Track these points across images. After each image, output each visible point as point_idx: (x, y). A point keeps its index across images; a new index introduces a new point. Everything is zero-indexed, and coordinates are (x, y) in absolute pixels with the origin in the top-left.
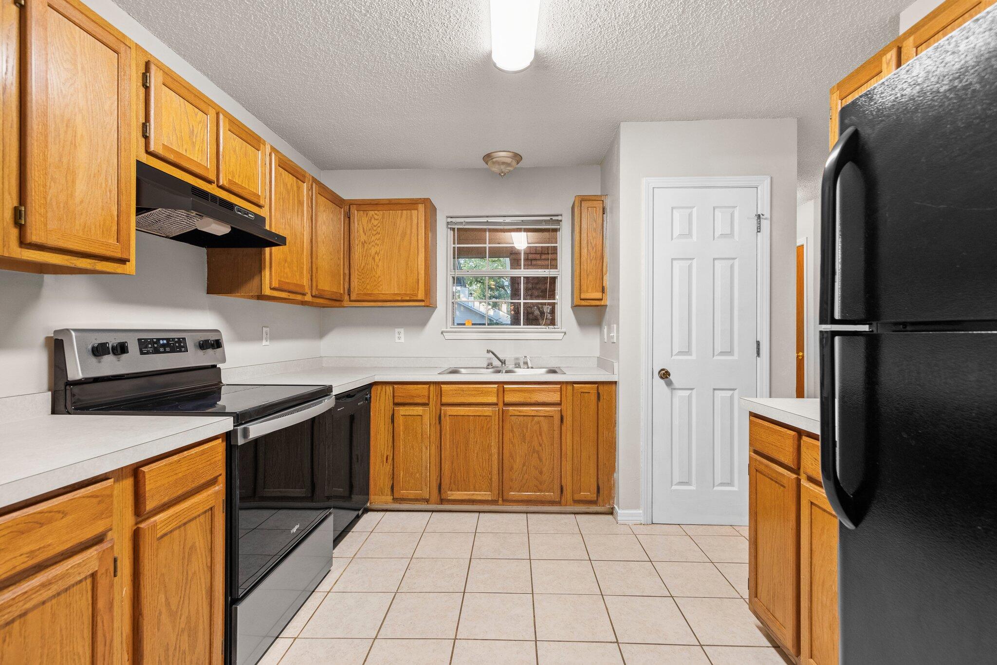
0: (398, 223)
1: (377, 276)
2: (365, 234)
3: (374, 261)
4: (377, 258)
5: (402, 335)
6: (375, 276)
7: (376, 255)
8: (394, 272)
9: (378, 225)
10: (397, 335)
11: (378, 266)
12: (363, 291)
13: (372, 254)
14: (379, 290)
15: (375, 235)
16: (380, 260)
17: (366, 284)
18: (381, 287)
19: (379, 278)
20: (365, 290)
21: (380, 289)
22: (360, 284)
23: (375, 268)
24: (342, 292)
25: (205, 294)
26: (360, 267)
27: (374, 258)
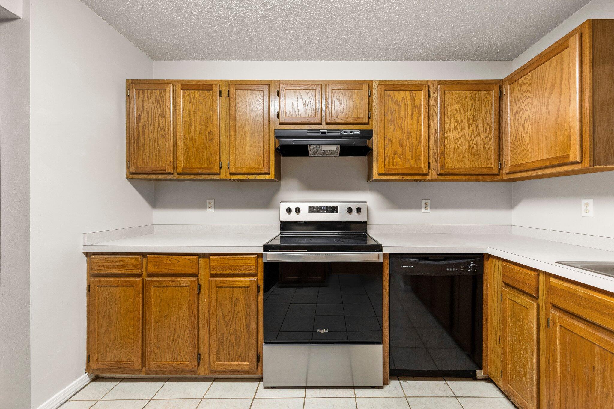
0: (547, 76)
1: (526, 144)
2: (516, 104)
3: (524, 128)
4: (526, 125)
5: (591, 207)
6: (524, 145)
7: (526, 122)
8: (542, 134)
9: (527, 90)
10: (584, 208)
11: (527, 133)
12: (514, 163)
13: (522, 123)
14: (528, 159)
15: (525, 101)
16: (528, 126)
17: (517, 155)
18: (530, 155)
19: (528, 145)
20: (517, 161)
21: (529, 157)
22: (513, 156)
23: (524, 135)
24: (493, 167)
25: (366, 182)
26: (513, 139)
27: (523, 127)
